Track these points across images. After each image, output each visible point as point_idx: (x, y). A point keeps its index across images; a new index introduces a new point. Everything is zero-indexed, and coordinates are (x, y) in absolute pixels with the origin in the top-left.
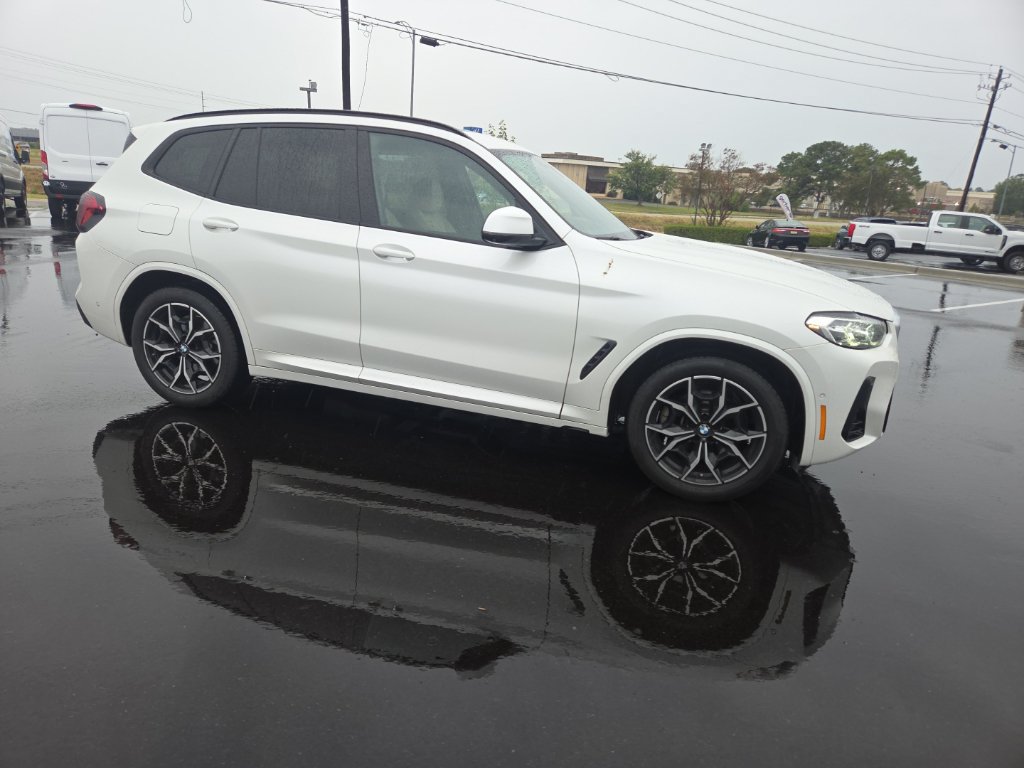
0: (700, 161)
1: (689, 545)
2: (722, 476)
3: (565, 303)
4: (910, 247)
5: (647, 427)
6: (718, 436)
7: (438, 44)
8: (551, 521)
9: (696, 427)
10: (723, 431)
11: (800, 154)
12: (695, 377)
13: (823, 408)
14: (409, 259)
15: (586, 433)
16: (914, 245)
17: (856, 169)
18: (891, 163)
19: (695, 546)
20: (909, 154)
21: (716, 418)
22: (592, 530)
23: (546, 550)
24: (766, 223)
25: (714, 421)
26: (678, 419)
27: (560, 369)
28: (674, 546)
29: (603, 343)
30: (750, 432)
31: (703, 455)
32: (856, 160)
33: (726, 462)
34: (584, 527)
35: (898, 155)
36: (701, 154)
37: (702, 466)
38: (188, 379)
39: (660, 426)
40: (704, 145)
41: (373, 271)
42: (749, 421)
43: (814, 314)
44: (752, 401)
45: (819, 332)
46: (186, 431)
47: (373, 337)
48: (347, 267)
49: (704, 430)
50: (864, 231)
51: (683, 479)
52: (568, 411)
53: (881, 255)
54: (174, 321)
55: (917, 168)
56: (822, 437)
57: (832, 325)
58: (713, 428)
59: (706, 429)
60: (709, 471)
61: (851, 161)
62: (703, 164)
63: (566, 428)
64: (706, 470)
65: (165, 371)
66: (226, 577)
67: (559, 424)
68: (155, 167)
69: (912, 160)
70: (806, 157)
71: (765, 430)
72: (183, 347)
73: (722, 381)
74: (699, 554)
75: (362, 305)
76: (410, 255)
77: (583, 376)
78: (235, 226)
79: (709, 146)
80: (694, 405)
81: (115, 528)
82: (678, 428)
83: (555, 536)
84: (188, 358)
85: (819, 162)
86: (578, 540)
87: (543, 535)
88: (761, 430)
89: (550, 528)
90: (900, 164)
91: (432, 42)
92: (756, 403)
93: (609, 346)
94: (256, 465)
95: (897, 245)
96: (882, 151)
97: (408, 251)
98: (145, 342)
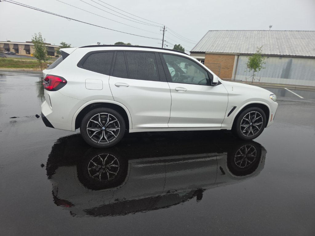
3: (225, 98)
5: (241, 126)
6: (254, 125)
8: (216, 154)
10: (255, 123)
12: (251, 112)
13: (272, 115)
14: (185, 91)
15: (226, 130)
22: (226, 153)
25: (253, 121)
26: (247, 122)
27: (221, 115)
29: (233, 107)
30: (260, 123)
31: (251, 129)
33: (255, 130)
37: (251, 132)
38: (106, 138)
39: (243, 125)
41: (175, 95)
43: (270, 95)
44: (261, 116)
47: (174, 114)
49: (251, 124)
51: (247, 136)
52: (223, 125)
54: (101, 119)
56: (271, 121)
58: (253, 123)
63: (221, 130)
66: (116, 202)
68: (83, 65)
72: (103, 128)
73: (256, 112)
77: (228, 116)
78: (127, 85)
80: (250, 119)
82: (247, 124)
83: (218, 158)
84: (106, 131)
86: (223, 157)
87: (215, 158)
88: (262, 121)
89: (216, 156)
93: (235, 108)
94: (130, 161)
97: (185, 88)
98: (87, 129)
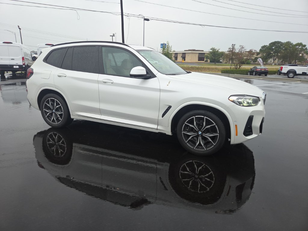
0: (232, 50)
1: (198, 170)
2: (206, 147)
3: (156, 95)
4: (301, 73)
5: (182, 132)
6: (204, 135)
7: (149, 20)
8: (156, 161)
9: (197, 132)
10: (205, 133)
11: (267, 46)
12: (196, 116)
13: (236, 126)
14: (112, 83)
15: (165, 134)
16: (303, 73)
17: (286, 49)
18: (297, 47)
19: (200, 170)
20: (304, 44)
21: (203, 129)
22: (169, 164)
23: (155, 171)
24: (254, 67)
25: (203, 130)
26: (192, 130)
27: (156, 115)
28: (193, 170)
29: (168, 106)
30: (214, 133)
31: (200, 141)
32: (286, 46)
33: (207, 143)
34: (166, 163)
35: (300, 44)
36: (232, 47)
37: (200, 144)
38: (55, 120)
39: (187, 132)
40: (233, 45)
41: (102, 87)
42: (213, 130)
43: (231, 96)
44: (213, 124)
45: (233, 101)
46: (55, 135)
47: (103, 106)
48: (95, 86)
49: (200, 133)
50: (286, 69)
51: (194, 148)
52: (159, 128)
53: (292, 76)
54: (51, 103)
55: (307, 48)
56: (237, 135)
57: (238, 99)
58: (203, 132)
59: (201, 133)
60: (202, 146)
61: (284, 47)
62: (233, 50)
63: (159, 133)
64: (201, 145)
65: (49, 117)
67: (157, 131)
68: (46, 60)
69: (305, 46)
70: (269, 46)
71: (218, 132)
72: (54, 111)
73: (204, 117)
74: (201, 173)
75: (100, 97)
76: (112, 82)
77: (162, 117)
78: (65, 75)
79: (235, 45)
80: (196, 125)
81: (39, 163)
82: (192, 132)
83: (158, 166)
84: (55, 114)
85: (273, 48)
86: (165, 167)
88: (217, 133)
89: (156, 164)
90: (300, 47)
91: (148, 20)
92: (215, 124)
94: (74, 144)
95: (297, 73)
96: (294, 43)
97: (112, 80)
98: (44, 109)
